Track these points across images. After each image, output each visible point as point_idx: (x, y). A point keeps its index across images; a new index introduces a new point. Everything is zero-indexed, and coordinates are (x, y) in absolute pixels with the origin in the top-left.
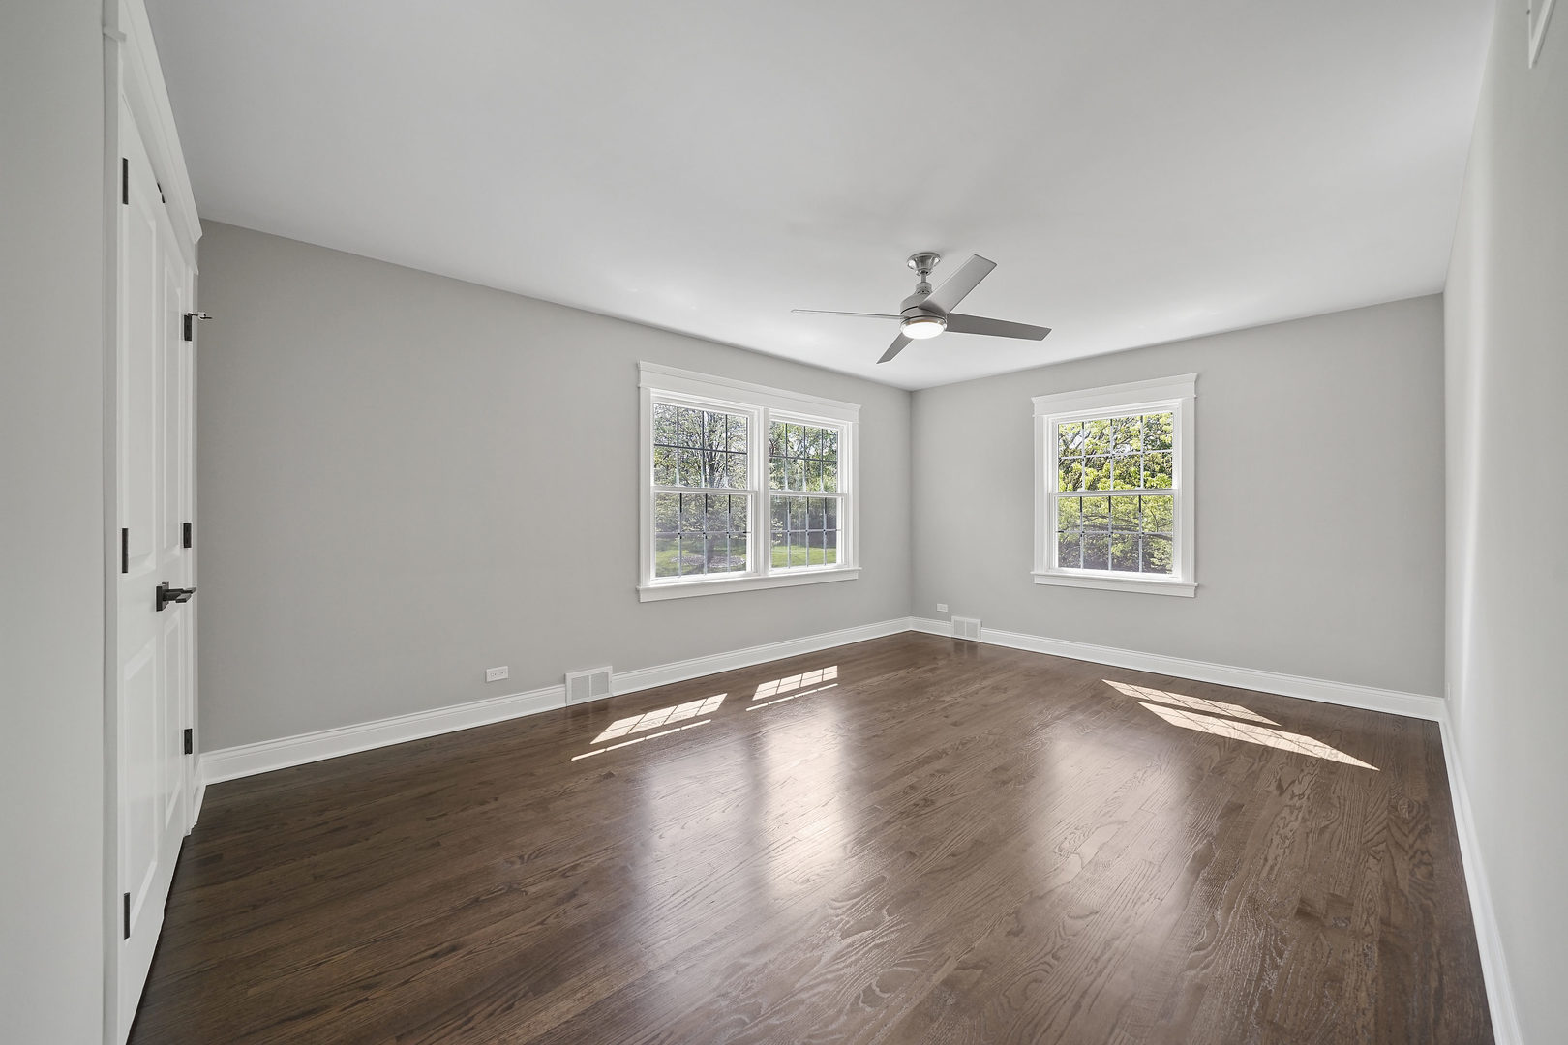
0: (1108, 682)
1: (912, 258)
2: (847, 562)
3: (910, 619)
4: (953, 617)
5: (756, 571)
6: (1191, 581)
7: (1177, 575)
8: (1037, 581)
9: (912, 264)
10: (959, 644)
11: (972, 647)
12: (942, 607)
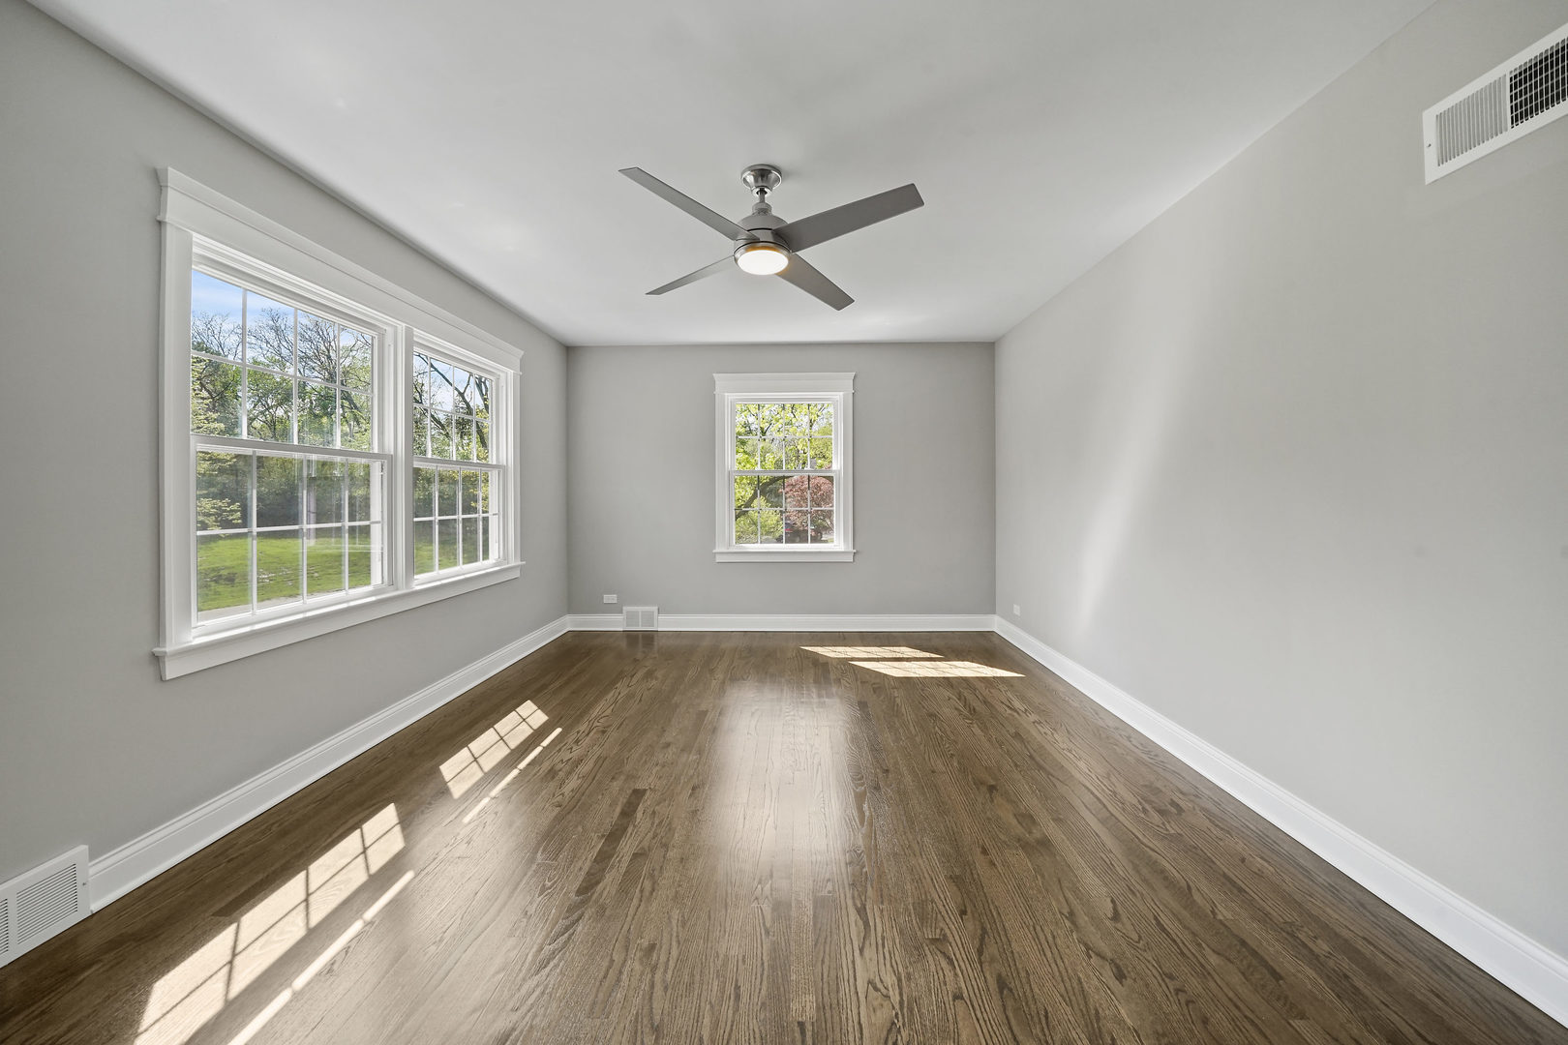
0: (807, 648)
1: (752, 169)
2: (506, 558)
3: (568, 618)
4: (624, 608)
5: (392, 583)
6: (851, 549)
7: (837, 543)
8: (719, 559)
9: (750, 179)
10: (632, 637)
11: (649, 637)
12: (610, 598)
